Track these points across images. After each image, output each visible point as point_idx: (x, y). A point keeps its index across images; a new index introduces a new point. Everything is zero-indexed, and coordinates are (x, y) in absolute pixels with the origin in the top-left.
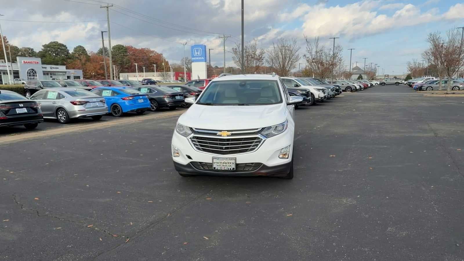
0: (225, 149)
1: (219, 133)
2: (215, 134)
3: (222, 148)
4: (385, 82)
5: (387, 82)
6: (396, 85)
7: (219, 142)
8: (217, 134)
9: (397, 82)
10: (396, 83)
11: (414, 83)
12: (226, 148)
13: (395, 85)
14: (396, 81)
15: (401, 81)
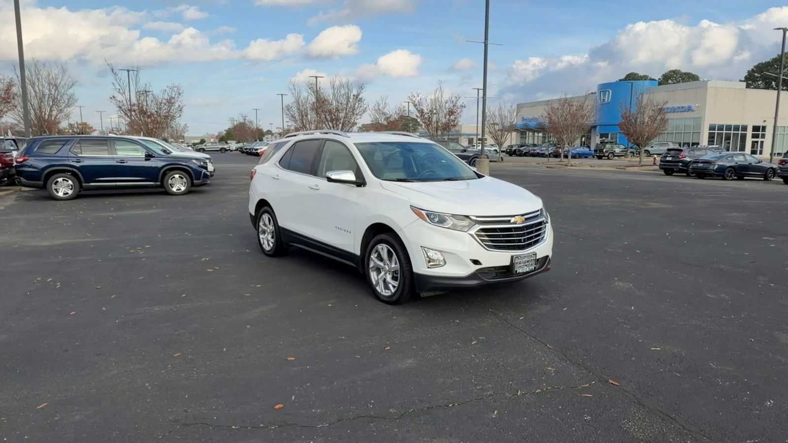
0: (524, 242)
1: (513, 220)
2: (509, 222)
3: (520, 241)
4: (204, 147)
5: (207, 147)
6: (222, 152)
7: (514, 233)
8: (511, 222)
9: (223, 148)
10: (221, 149)
11: (257, 149)
12: (525, 240)
13: (220, 152)
14: (221, 147)
15: (228, 146)
